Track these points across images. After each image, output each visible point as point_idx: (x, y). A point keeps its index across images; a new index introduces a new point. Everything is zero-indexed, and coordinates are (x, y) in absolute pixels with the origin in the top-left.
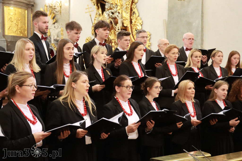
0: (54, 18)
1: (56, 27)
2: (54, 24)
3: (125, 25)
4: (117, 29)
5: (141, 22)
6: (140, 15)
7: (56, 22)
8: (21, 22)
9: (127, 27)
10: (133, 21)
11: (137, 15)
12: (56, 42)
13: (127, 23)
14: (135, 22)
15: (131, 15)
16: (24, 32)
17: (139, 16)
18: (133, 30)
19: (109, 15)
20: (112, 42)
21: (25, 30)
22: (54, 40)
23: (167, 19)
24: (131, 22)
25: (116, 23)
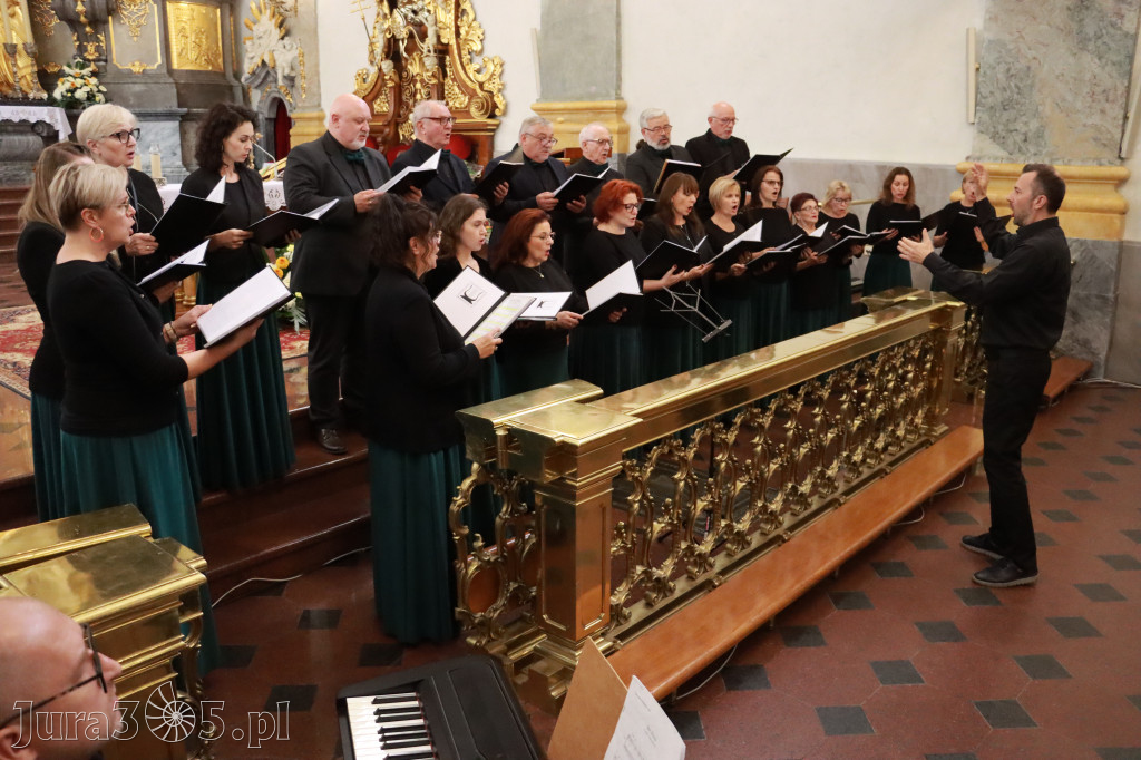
0: (280, 26)
1: (288, 47)
2: (282, 38)
3: (444, 41)
4: (424, 50)
5: (479, 33)
6: (478, 18)
7: (287, 34)
8: (207, 38)
9: (448, 45)
10: (462, 31)
11: (472, 16)
12: (287, 82)
13: (448, 37)
14: (467, 33)
15: (457, 18)
16: (216, 59)
17: (474, 20)
18: (464, 53)
19: (406, 17)
20: (415, 82)
21: (216, 55)
22: (285, 77)
23: (539, 28)
24: (458, 34)
25: (423, 37)
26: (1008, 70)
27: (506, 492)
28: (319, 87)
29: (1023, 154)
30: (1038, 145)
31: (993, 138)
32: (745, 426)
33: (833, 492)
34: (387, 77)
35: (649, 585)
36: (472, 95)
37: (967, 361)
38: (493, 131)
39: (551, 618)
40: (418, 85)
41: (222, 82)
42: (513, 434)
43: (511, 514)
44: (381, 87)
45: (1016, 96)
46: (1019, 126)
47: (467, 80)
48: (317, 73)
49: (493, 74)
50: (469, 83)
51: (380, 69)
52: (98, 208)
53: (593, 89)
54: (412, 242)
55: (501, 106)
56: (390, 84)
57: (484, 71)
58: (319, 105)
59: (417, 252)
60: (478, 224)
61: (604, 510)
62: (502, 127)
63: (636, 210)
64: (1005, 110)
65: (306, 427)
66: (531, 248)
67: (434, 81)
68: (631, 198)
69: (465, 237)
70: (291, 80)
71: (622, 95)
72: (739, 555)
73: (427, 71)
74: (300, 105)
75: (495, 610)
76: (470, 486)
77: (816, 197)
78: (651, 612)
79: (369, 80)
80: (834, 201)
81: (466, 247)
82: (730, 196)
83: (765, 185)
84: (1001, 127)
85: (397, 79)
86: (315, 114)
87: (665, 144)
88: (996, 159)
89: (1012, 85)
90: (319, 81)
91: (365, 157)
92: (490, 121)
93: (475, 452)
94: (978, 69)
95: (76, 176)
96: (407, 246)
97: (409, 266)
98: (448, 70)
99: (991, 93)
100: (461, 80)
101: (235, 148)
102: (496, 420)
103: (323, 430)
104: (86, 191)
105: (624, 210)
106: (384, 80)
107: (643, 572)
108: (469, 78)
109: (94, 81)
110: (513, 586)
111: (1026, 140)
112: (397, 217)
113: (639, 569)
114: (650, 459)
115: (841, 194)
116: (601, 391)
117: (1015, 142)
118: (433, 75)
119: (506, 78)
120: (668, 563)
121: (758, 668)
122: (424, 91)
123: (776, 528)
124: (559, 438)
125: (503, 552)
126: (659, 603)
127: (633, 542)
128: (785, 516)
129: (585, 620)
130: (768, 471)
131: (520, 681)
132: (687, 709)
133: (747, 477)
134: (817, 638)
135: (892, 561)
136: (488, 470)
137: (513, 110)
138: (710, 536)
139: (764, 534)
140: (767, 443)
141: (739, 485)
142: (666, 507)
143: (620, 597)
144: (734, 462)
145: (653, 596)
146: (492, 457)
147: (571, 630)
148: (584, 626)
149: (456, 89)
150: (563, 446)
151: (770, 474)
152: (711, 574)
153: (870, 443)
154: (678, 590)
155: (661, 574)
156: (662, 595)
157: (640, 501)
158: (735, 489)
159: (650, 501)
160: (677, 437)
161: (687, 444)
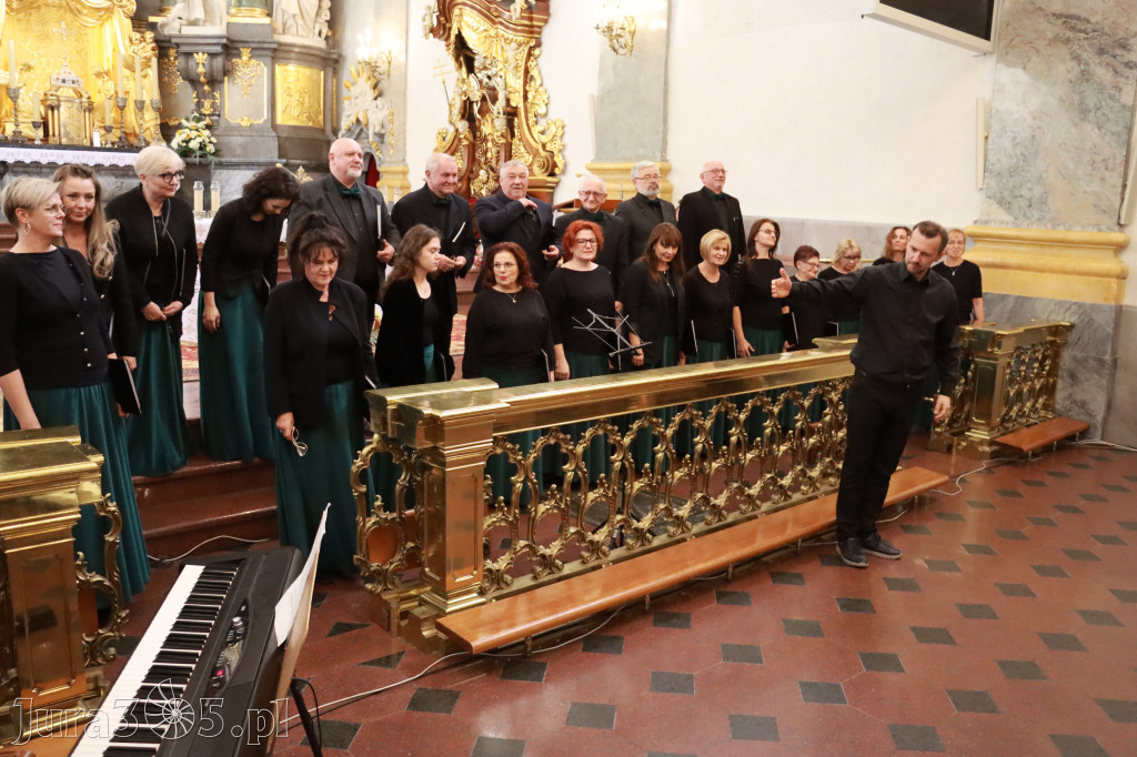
0: (375, 87)
1: (380, 107)
2: (376, 99)
3: (513, 104)
4: (495, 112)
5: (545, 97)
6: (545, 84)
7: (380, 95)
8: (310, 97)
9: (516, 107)
10: (530, 96)
11: (538, 82)
12: (377, 139)
13: (517, 101)
14: (534, 97)
15: (525, 83)
16: (317, 117)
17: (541, 85)
18: (531, 115)
19: (481, 82)
20: (487, 141)
21: (318, 113)
22: (375, 134)
23: (596, 94)
24: (526, 98)
25: (494, 100)
26: (1014, 138)
27: (405, 461)
28: (405, 144)
29: (1028, 218)
30: (1041, 210)
31: (1000, 203)
33: (753, 510)
34: (462, 136)
35: (534, 559)
36: (536, 154)
38: (553, 188)
39: (431, 571)
40: (490, 145)
41: (321, 137)
42: (401, 406)
43: (409, 482)
44: (457, 145)
45: (1021, 163)
46: (1024, 192)
47: (531, 141)
48: (405, 131)
49: (555, 136)
50: (533, 143)
51: (457, 131)
52: (28, 208)
53: (641, 151)
55: (560, 165)
56: (465, 143)
57: (547, 132)
58: (404, 160)
61: (476, 480)
62: (561, 184)
64: (1011, 176)
67: (503, 141)
68: (585, 234)
69: (422, 260)
70: (381, 136)
71: (668, 158)
72: (638, 549)
73: (497, 131)
74: (387, 160)
75: (391, 563)
78: (532, 583)
79: (448, 138)
80: (843, 259)
81: (422, 269)
84: (1007, 193)
85: (471, 138)
86: (399, 168)
88: (1002, 222)
89: (1018, 152)
90: (405, 138)
91: (361, 192)
92: (550, 179)
93: (376, 426)
94: (987, 138)
98: (516, 130)
99: (999, 160)
100: (527, 141)
102: (389, 398)
104: (19, 195)
106: (460, 139)
107: (526, 546)
108: (533, 137)
109: (207, 132)
110: (411, 545)
111: (1030, 206)
113: (522, 543)
114: (534, 446)
115: (849, 253)
116: (496, 386)
117: (1020, 207)
118: (502, 136)
119: (565, 140)
120: (555, 543)
121: (618, 639)
122: (494, 150)
123: (683, 532)
124: (427, 411)
125: (401, 513)
126: (545, 578)
127: (515, 517)
128: (694, 523)
129: (456, 573)
130: (673, 477)
131: (404, 623)
132: (538, 660)
133: (646, 480)
134: (684, 621)
135: (792, 571)
136: (384, 438)
137: (572, 171)
138: (605, 527)
139: (670, 536)
140: (670, 451)
141: (637, 485)
142: (552, 492)
143: (502, 563)
144: (630, 463)
145: (539, 569)
146: (385, 428)
147: (444, 580)
148: (455, 578)
149: (522, 149)
150: (434, 419)
151: (675, 481)
152: (604, 560)
153: (802, 470)
154: (568, 569)
155: (548, 552)
156: (548, 571)
157: (524, 482)
158: (632, 488)
159: (534, 484)
160: (565, 429)
161: (577, 439)
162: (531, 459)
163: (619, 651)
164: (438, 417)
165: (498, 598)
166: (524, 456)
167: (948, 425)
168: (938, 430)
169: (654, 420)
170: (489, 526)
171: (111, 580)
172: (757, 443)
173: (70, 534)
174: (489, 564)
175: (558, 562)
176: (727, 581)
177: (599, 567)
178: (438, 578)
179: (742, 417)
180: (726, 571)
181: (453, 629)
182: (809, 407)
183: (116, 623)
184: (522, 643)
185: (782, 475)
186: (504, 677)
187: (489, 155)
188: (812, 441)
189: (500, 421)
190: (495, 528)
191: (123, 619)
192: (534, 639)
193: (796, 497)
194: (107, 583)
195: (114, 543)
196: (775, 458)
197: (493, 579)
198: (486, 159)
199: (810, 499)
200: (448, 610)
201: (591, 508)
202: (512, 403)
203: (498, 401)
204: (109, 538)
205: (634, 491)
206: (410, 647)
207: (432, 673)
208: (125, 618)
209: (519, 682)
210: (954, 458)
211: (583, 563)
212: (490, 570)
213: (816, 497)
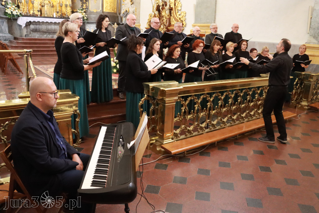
0: (131, 1)
1: (133, 7)
2: (131, 5)
3: (171, 7)
4: (166, 9)
5: (181, 5)
7: (133, 3)
8: (113, 4)
14: (177, 5)
15: (175, 1)
16: (115, 9)
17: (179, 1)
18: (176, 10)
20: (163, 17)
23: (195, 4)
24: (175, 5)
25: (166, 5)
27: (153, 103)
28: (140, 18)
31: (314, 37)
32: (216, 97)
33: (243, 121)
35: (186, 131)
37: (296, 97)
39: (160, 132)
41: (116, 15)
42: (154, 88)
43: (154, 108)
48: (140, 14)
49: (183, 16)
50: (177, 18)
51: (155, 14)
52: (71, 32)
53: (208, 21)
54: (137, 46)
55: (185, 25)
57: (181, 15)
58: (139, 22)
59: (138, 48)
60: (157, 44)
61: (173, 108)
63: (202, 48)
64: (318, 29)
65: (116, 92)
66: (174, 54)
68: (201, 44)
69: (154, 48)
72: (213, 129)
73: (167, 14)
76: (144, 100)
77: (257, 50)
78: (185, 137)
80: (264, 52)
81: (155, 50)
82: (231, 47)
83: (242, 45)
85: (159, 16)
87: (216, 32)
90: (140, 16)
91: (135, 29)
93: (146, 92)
94: (311, 18)
95: (68, 25)
96: (136, 46)
97: (135, 51)
98: (172, 14)
99: (314, 25)
100: (175, 17)
101: (105, 24)
102: (150, 85)
103: (120, 94)
104: (69, 28)
105: (199, 47)
107: (184, 127)
108: (177, 16)
109: (84, 14)
112: (135, 40)
113: (183, 126)
114: (188, 100)
115: (266, 50)
116: (178, 83)
118: (168, 16)
119: (186, 17)
120: (192, 127)
121: (209, 153)
122: (165, 20)
123: (225, 126)
124: (162, 88)
125: (151, 117)
126: (189, 136)
127: (182, 119)
128: (228, 123)
129: (167, 133)
130: (223, 110)
131: (151, 146)
132: (188, 157)
133: (216, 110)
134: (226, 149)
135: (254, 137)
136: (148, 96)
137: (187, 26)
138: (205, 123)
139: (221, 126)
140: (222, 103)
141: (214, 112)
142: (192, 113)
143: (178, 131)
144: (212, 106)
145: (187, 133)
146: (149, 93)
147: (163, 135)
148: (166, 135)
149: (174, 20)
150: (163, 90)
151: (223, 111)
152: (204, 132)
153: (256, 110)
154: (194, 134)
155: (190, 129)
156: (189, 134)
157: (185, 109)
158: (212, 113)
159: (187, 110)
160: (195, 95)
161: (198, 98)
162: (187, 103)
163: (209, 156)
164: (165, 90)
165: (177, 141)
166: (185, 102)
167: (296, 100)
168: (293, 102)
169: (219, 94)
170: (175, 121)
171: (77, 131)
172: (245, 102)
173: (70, 117)
174: (174, 131)
175: (192, 132)
176: (236, 139)
177: (203, 134)
178: (161, 134)
179: (242, 95)
180: (237, 136)
181: (166, 148)
182: (259, 93)
183: (78, 143)
184: (184, 153)
185: (251, 112)
186: (179, 161)
187: (164, 21)
188: (259, 102)
189: (181, 92)
190: (177, 122)
191: (80, 142)
192: (187, 152)
193: (254, 118)
194: (76, 132)
195: (78, 121)
196: (249, 107)
197: (175, 136)
198: (163, 22)
199: (258, 119)
200: (164, 143)
201: (201, 118)
202: (184, 87)
203: (180, 87)
204: (77, 120)
205: (213, 113)
206: (153, 153)
207: (160, 159)
208: (80, 141)
209: (184, 163)
210: (297, 110)
211: (198, 132)
212: (175, 133)
213: (260, 118)
